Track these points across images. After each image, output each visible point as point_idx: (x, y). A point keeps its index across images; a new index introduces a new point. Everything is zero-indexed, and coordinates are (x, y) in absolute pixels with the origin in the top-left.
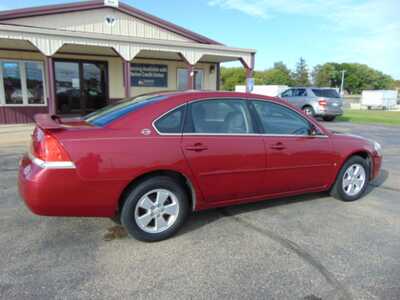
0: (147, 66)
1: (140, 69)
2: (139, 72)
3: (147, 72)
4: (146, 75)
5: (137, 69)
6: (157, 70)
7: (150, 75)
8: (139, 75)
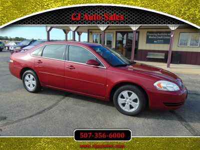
0: (160, 32)
1: (156, 35)
2: (155, 36)
3: (160, 36)
4: (159, 37)
5: (154, 34)
6: (166, 34)
7: (162, 37)
8: (155, 37)
